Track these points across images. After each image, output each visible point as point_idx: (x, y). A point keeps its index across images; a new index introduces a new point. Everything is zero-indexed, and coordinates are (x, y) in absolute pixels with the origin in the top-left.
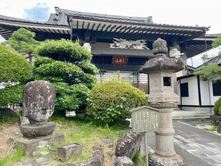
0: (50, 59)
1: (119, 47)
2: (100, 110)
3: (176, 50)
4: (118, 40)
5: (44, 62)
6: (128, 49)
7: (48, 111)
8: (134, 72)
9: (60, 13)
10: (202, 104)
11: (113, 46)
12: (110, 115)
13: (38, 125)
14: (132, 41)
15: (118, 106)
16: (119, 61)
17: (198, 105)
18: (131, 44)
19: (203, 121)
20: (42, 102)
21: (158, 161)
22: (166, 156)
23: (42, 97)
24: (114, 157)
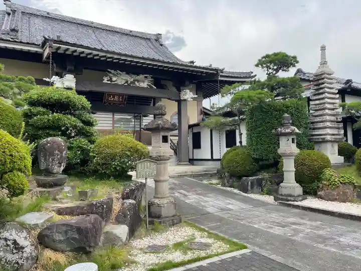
0: (45, 110)
1: (116, 82)
2: (105, 164)
3: (188, 91)
4: (115, 73)
5: (38, 113)
6: (128, 86)
7: (62, 164)
8: (136, 115)
9: (14, 12)
10: (214, 158)
11: (108, 81)
12: (115, 168)
13: (53, 177)
14: (133, 76)
15: (123, 160)
16: (114, 98)
17: (210, 158)
18: (132, 80)
19: (212, 176)
20: (59, 156)
21: (156, 202)
22: (162, 198)
23: (59, 153)
24: (121, 200)
